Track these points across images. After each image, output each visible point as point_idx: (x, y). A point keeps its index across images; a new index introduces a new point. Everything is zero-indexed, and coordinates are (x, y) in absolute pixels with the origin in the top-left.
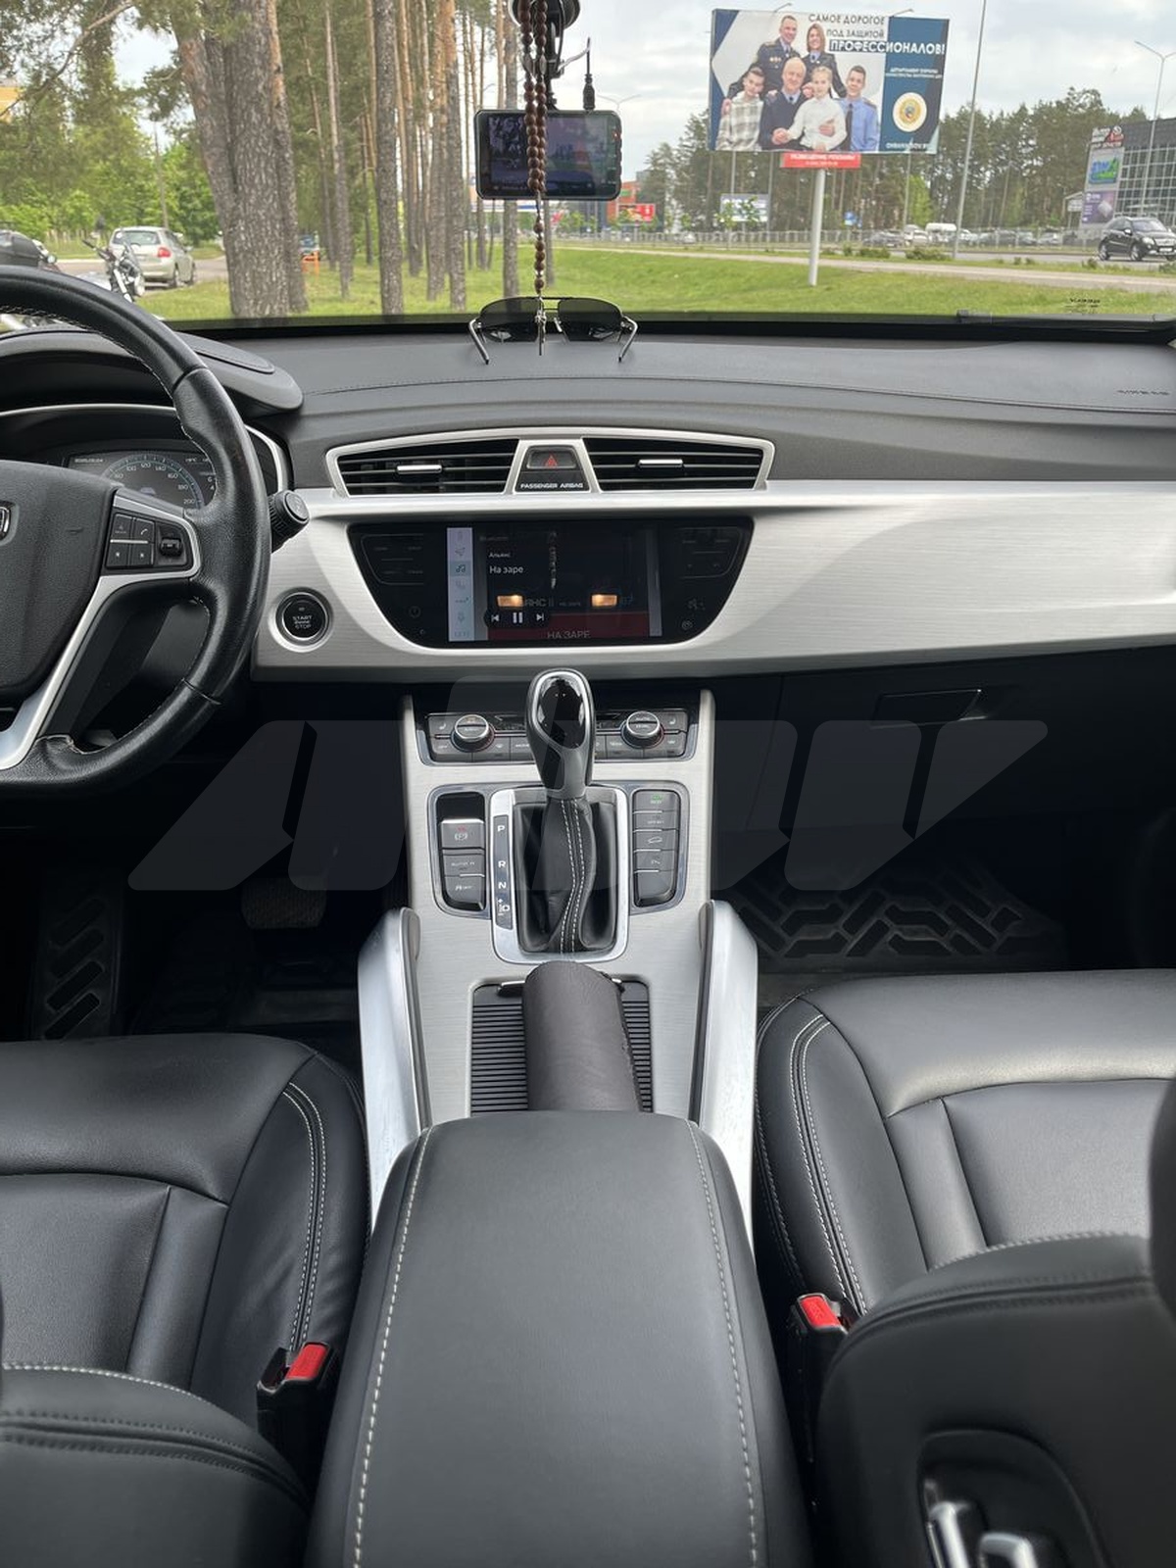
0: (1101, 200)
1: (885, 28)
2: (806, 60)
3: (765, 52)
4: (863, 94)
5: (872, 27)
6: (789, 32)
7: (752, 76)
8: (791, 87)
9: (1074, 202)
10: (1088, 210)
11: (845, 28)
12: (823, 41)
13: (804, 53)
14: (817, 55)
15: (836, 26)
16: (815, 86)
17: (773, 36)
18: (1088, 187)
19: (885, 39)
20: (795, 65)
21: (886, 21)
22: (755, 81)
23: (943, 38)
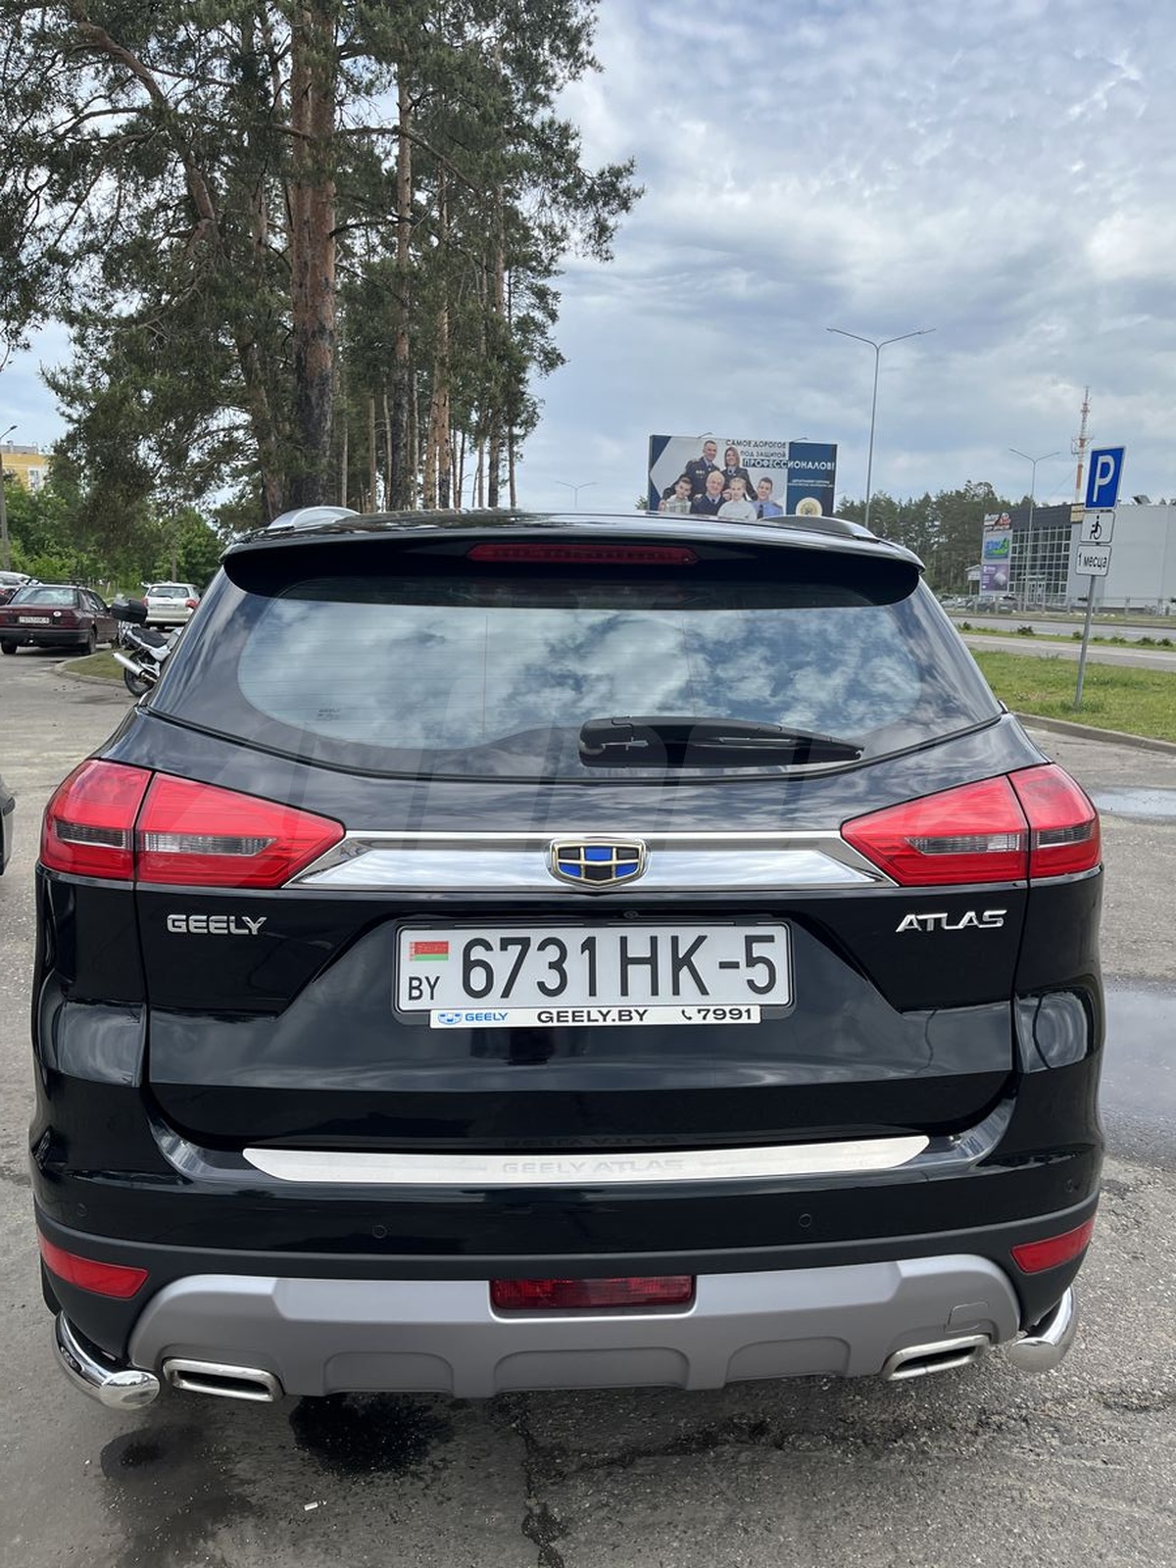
0: (996, 572)
1: (787, 451)
2: (724, 473)
3: (691, 467)
4: (771, 498)
5: (776, 450)
6: (711, 452)
7: (681, 483)
8: (713, 492)
9: (972, 573)
10: (986, 579)
11: (755, 450)
12: (738, 459)
13: (723, 468)
14: (733, 469)
15: (747, 448)
16: (733, 492)
17: (697, 455)
18: (984, 561)
19: (787, 458)
20: (716, 477)
21: (787, 446)
22: (684, 488)
23: (833, 459)
